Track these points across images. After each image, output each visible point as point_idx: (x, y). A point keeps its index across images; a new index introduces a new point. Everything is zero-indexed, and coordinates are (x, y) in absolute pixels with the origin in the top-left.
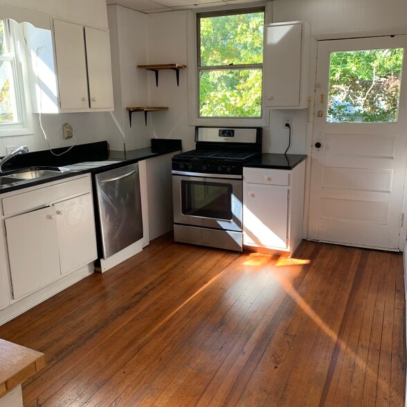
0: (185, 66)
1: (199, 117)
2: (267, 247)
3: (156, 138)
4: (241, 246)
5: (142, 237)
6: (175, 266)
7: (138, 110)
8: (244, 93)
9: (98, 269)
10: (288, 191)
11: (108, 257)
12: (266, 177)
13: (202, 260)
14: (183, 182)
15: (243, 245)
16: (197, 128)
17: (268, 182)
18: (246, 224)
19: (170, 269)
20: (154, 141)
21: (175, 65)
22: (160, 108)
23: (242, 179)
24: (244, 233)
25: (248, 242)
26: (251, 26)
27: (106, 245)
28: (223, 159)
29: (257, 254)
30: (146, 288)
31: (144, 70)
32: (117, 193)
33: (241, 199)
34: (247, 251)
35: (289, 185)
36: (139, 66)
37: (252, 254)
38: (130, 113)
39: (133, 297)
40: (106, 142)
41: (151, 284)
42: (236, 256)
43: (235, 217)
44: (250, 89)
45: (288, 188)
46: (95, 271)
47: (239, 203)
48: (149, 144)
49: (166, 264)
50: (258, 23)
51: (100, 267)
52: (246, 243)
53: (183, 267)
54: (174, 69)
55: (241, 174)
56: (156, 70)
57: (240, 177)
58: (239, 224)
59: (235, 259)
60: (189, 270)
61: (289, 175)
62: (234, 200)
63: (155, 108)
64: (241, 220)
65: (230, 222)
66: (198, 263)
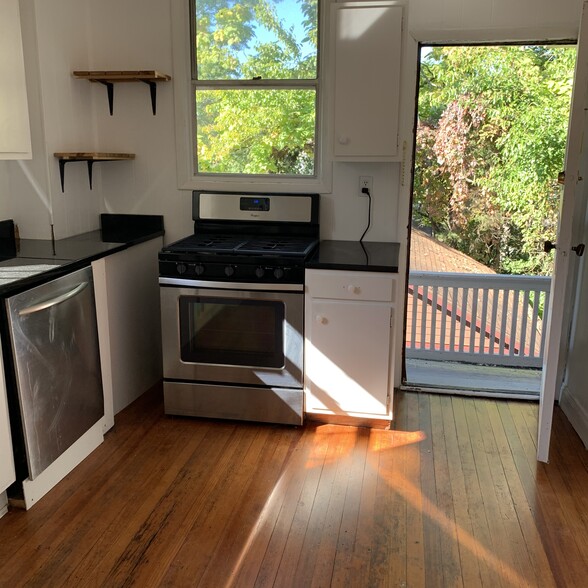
0: (169, 78)
1: (196, 173)
2: (351, 415)
3: (111, 211)
4: (301, 415)
5: (103, 414)
6: (183, 473)
7: (77, 158)
8: (213, 140)
9: (16, 502)
10: (392, 310)
11: (39, 472)
12: (350, 287)
13: (231, 452)
14: (183, 300)
15: (305, 413)
16: (196, 194)
17: (357, 297)
18: (310, 373)
19: (176, 483)
20: (105, 218)
21: (153, 73)
22: (121, 155)
23: (303, 292)
24: (307, 391)
25: (313, 405)
26: (216, 38)
27: (35, 450)
28: (261, 254)
29: (328, 428)
30: (138, 538)
31: (84, 80)
32: (52, 334)
33: (300, 328)
34: (311, 423)
35: (393, 300)
36: (76, 73)
37: (320, 429)
38: (62, 162)
39: (115, 570)
40: (11, 222)
41: (146, 526)
42: (293, 435)
43: (289, 362)
44: (222, 132)
45: (391, 305)
46: (10, 508)
47: (297, 337)
48: (96, 225)
49: (162, 470)
50: (226, 33)
51: (22, 497)
52: (309, 410)
53: (200, 474)
54: (146, 81)
55: (302, 281)
56: (108, 82)
57: (298, 287)
58: (298, 374)
59: (294, 444)
60: (215, 480)
61: (394, 282)
62: (288, 331)
63: (114, 155)
64: (300, 366)
65: (280, 373)
66: (226, 459)
